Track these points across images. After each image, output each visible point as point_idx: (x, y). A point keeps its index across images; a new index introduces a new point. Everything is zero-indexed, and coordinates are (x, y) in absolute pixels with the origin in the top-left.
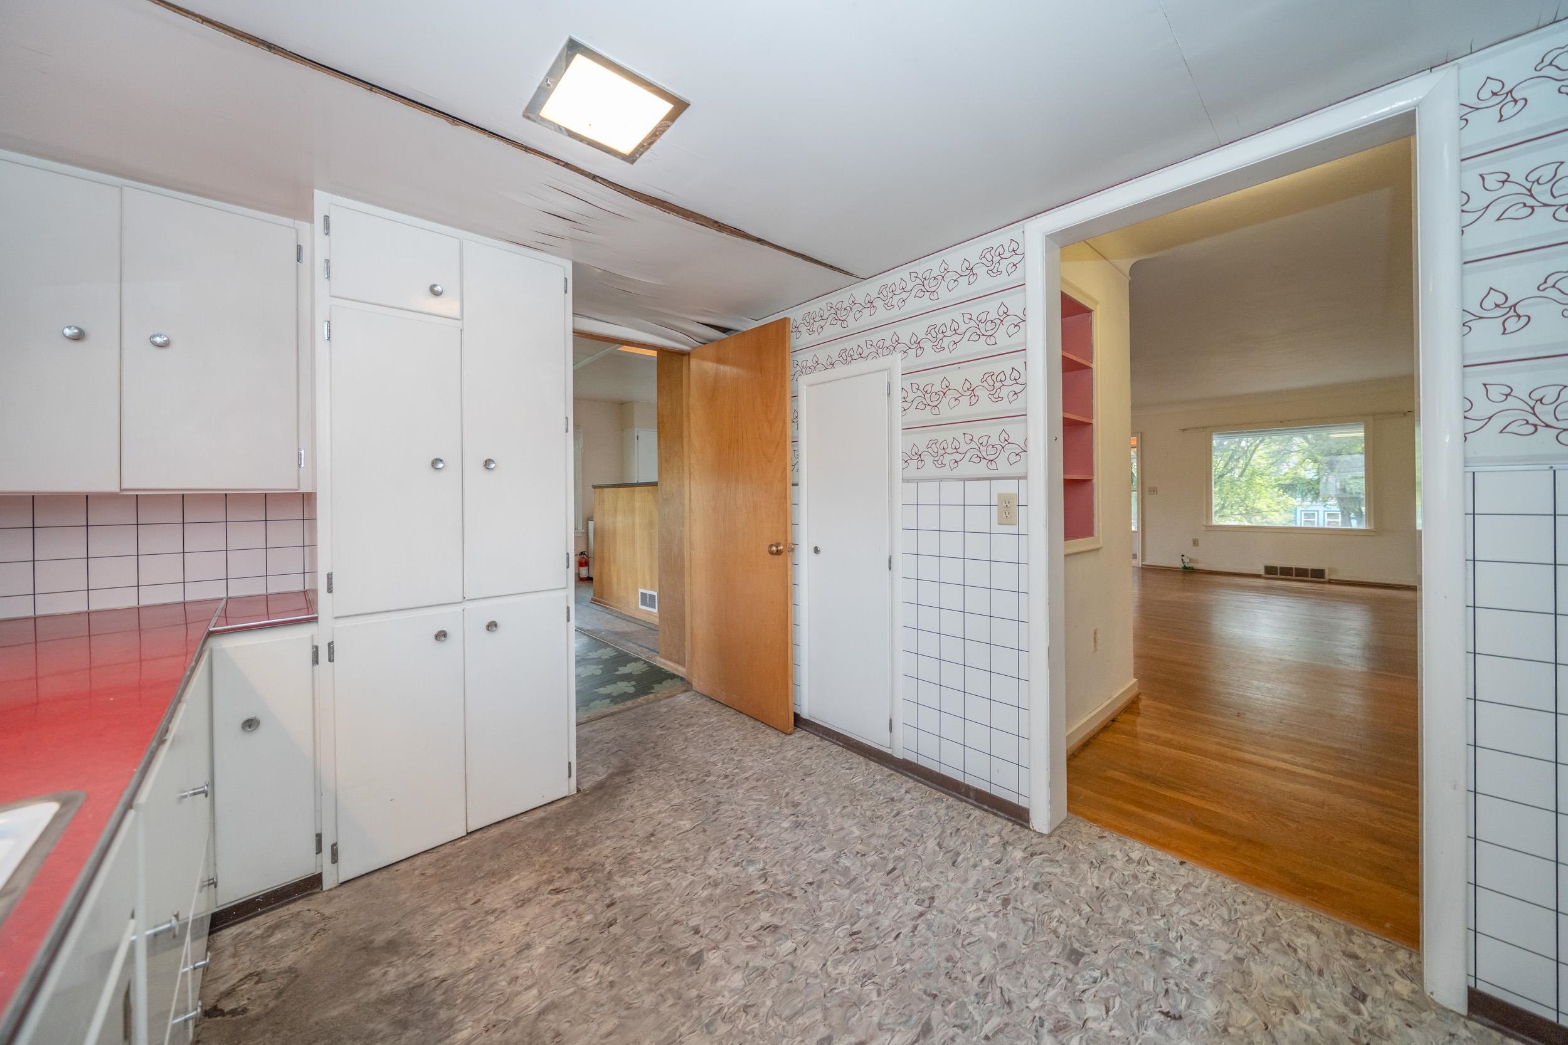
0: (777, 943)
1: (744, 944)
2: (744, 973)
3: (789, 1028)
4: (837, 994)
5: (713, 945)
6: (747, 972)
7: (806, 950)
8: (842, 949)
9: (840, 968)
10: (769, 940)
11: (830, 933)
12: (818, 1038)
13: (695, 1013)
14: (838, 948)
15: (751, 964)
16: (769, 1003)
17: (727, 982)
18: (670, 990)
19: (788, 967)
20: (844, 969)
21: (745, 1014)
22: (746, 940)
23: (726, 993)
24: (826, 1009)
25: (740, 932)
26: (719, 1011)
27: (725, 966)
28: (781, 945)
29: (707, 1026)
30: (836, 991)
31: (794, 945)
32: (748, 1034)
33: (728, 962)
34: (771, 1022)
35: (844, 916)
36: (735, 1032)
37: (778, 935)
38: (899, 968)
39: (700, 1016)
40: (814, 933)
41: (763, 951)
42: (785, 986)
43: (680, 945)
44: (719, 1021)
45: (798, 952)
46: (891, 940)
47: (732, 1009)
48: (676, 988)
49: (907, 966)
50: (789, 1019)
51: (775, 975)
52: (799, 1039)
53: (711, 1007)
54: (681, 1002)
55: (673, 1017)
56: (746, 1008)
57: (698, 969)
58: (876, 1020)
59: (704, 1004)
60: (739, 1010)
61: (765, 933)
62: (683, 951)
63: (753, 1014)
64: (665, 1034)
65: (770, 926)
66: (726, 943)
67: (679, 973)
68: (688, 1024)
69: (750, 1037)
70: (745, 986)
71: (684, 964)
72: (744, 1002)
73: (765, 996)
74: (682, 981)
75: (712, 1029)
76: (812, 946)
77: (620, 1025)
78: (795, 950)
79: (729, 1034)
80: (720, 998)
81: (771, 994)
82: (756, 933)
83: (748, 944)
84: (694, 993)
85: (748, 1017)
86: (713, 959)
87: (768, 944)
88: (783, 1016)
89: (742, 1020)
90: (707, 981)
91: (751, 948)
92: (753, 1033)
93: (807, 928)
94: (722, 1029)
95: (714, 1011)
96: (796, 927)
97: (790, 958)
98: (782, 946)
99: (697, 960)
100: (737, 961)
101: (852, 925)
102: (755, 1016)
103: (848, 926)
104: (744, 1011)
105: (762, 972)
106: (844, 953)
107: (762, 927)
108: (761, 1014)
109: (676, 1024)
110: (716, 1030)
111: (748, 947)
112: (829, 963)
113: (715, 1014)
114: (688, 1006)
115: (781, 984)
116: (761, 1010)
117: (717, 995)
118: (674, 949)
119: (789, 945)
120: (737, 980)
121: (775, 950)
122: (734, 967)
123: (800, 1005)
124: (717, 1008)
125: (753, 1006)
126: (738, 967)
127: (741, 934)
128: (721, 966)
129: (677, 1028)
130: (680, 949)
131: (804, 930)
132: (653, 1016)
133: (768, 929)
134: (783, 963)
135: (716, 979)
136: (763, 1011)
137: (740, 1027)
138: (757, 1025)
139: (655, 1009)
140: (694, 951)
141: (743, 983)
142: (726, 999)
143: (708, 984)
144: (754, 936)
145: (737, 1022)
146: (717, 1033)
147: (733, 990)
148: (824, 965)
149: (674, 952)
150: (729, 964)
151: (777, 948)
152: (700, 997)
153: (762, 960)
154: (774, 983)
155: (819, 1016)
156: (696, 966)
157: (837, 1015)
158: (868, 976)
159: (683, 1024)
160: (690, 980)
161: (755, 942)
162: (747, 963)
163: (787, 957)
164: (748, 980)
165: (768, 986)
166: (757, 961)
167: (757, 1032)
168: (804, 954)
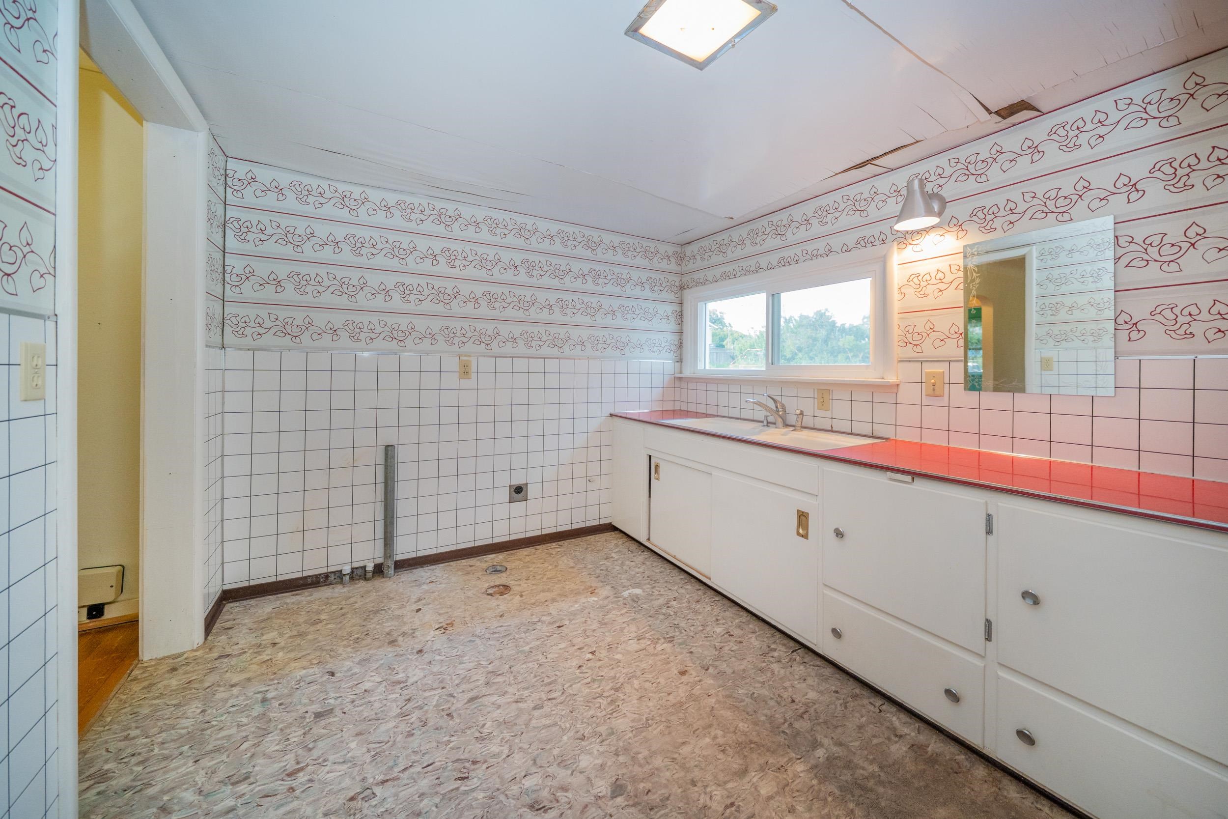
0: (538, 787)
1: (569, 794)
2: (578, 766)
3: (557, 719)
4: (513, 732)
5: (600, 802)
6: (575, 766)
7: (515, 774)
8: (485, 766)
9: (497, 751)
10: (545, 793)
11: (484, 786)
12: (541, 710)
13: (621, 744)
14: (487, 768)
15: (569, 772)
16: (565, 738)
17: (593, 761)
18: (641, 766)
19: (539, 762)
20: (495, 749)
21: (585, 734)
22: (567, 800)
23: (596, 752)
24: (527, 725)
25: (570, 811)
26: (603, 741)
27: (592, 776)
28: (536, 785)
29: (613, 733)
30: (513, 734)
31: (523, 782)
32: (585, 722)
33: (589, 779)
34: (568, 726)
35: (457, 802)
36: (594, 725)
37: (534, 796)
38: (452, 739)
39: (617, 741)
40: (498, 790)
41: (555, 783)
42: (548, 747)
43: (632, 810)
44: (604, 734)
45: (523, 774)
46: (437, 764)
47: (594, 740)
48: (636, 767)
49: (446, 739)
50: (555, 724)
51: (553, 757)
52: (554, 712)
53: (609, 745)
54: (632, 754)
55: (638, 744)
56: (583, 738)
57: (617, 779)
58: (499, 711)
59: (613, 749)
60: (588, 738)
61: (546, 803)
62: (631, 803)
63: (579, 733)
64: (643, 734)
65: (538, 810)
66: (587, 800)
67: (634, 780)
68: (627, 737)
69: (585, 720)
70: (579, 755)
71: (629, 787)
72: (583, 743)
73: (566, 743)
74: (631, 771)
75: (610, 731)
76: (508, 776)
77: (678, 748)
78: (525, 776)
79: (598, 725)
80: (601, 750)
81: (561, 744)
82: (555, 804)
83: (566, 794)
84: (622, 759)
85: (583, 732)
86: (602, 787)
87: (547, 789)
88: (558, 727)
89: (588, 731)
90: (610, 766)
91: (564, 789)
92: (582, 722)
93: (502, 798)
94: (602, 729)
95: (607, 742)
96: (512, 801)
97: (534, 770)
98: (535, 783)
99: (618, 789)
100: (579, 779)
101: (457, 789)
102: (578, 732)
103: (463, 788)
104: (585, 737)
105: (562, 763)
106: (485, 761)
107: (545, 812)
108: (573, 732)
109: (636, 739)
110: (607, 729)
111: (566, 790)
112: (504, 756)
113: (606, 740)
114: (626, 750)
115: (551, 749)
116: (572, 734)
117: (603, 753)
118: (640, 807)
119: (528, 783)
120: (585, 762)
121: (543, 781)
122: (584, 774)
123: (543, 731)
124: (605, 743)
125: (577, 739)
126: (581, 773)
127: (570, 808)
128: (596, 777)
129: (635, 737)
130: (634, 805)
131: (506, 795)
132: (654, 748)
133: (541, 806)
134: (541, 767)
135: (602, 766)
136: (571, 734)
137: (590, 728)
138: (578, 726)
139: (653, 754)
140: (620, 800)
141: (580, 758)
142: (596, 748)
143: (609, 764)
144: (558, 801)
145: (591, 731)
146: (607, 727)
147: (589, 754)
148: (508, 756)
149: (639, 804)
150: (588, 778)
151: (540, 782)
152: (617, 754)
153: (558, 774)
154: (556, 752)
155: (534, 721)
156: (618, 783)
157: (521, 721)
158: (480, 739)
159: (630, 738)
160: (624, 771)
161: (558, 794)
162: (572, 774)
163: (535, 771)
164: (575, 759)
165: (561, 750)
166: (563, 775)
167: (579, 722)
168: (519, 770)
